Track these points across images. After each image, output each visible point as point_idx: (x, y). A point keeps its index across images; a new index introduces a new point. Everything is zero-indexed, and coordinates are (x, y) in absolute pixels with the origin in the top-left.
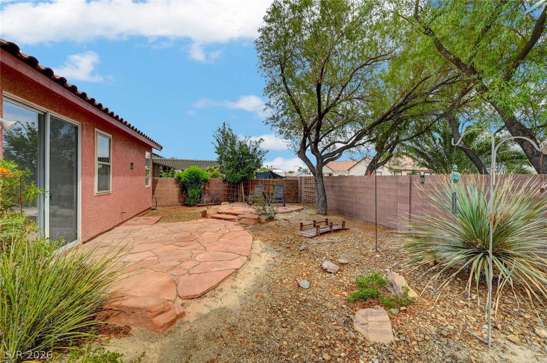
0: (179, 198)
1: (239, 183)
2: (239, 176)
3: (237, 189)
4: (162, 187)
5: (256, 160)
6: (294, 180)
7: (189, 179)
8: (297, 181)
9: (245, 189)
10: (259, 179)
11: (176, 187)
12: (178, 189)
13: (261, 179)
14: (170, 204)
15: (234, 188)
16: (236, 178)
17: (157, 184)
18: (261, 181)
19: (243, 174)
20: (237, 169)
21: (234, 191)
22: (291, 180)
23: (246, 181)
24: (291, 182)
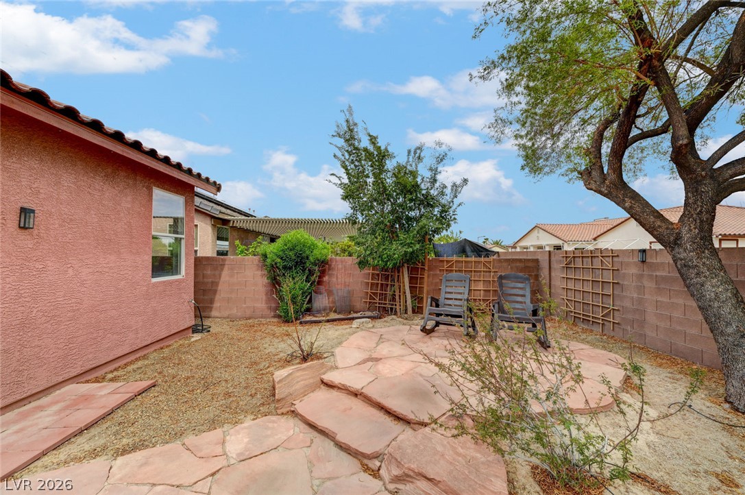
0: (268, 300)
1: (397, 269)
2: (397, 250)
3: (393, 280)
4: (231, 276)
5: (436, 211)
6: (529, 260)
7: (281, 258)
8: (537, 261)
9: (412, 280)
10: (445, 258)
11: (263, 276)
12: (266, 281)
13: (449, 258)
14: (248, 313)
15: (387, 279)
16: (390, 258)
17: (222, 270)
18: (448, 262)
19: (409, 245)
20: (392, 234)
21: (387, 285)
22: (520, 260)
23: (414, 263)
24: (522, 265)
